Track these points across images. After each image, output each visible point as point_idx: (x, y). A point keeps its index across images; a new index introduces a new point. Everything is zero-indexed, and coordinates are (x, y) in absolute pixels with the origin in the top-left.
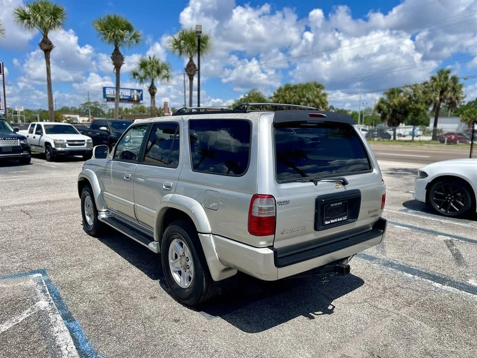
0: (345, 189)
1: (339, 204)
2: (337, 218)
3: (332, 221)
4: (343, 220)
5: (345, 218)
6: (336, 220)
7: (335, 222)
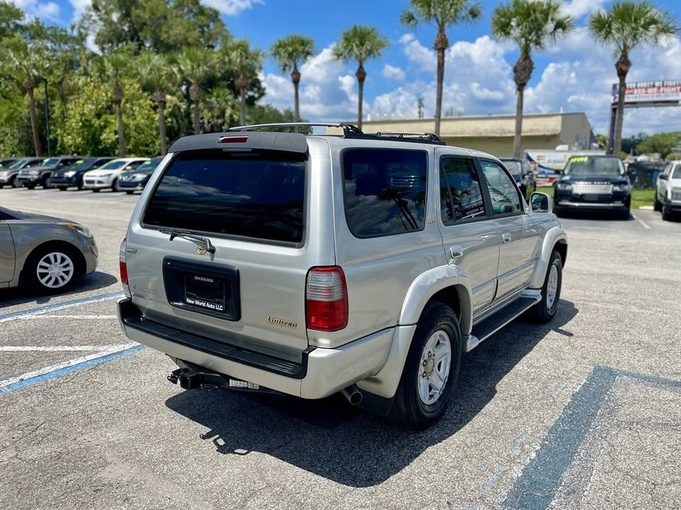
0: (212, 260)
1: (208, 280)
2: (206, 301)
3: (197, 303)
4: (215, 310)
5: (220, 308)
6: (204, 305)
7: (202, 307)
